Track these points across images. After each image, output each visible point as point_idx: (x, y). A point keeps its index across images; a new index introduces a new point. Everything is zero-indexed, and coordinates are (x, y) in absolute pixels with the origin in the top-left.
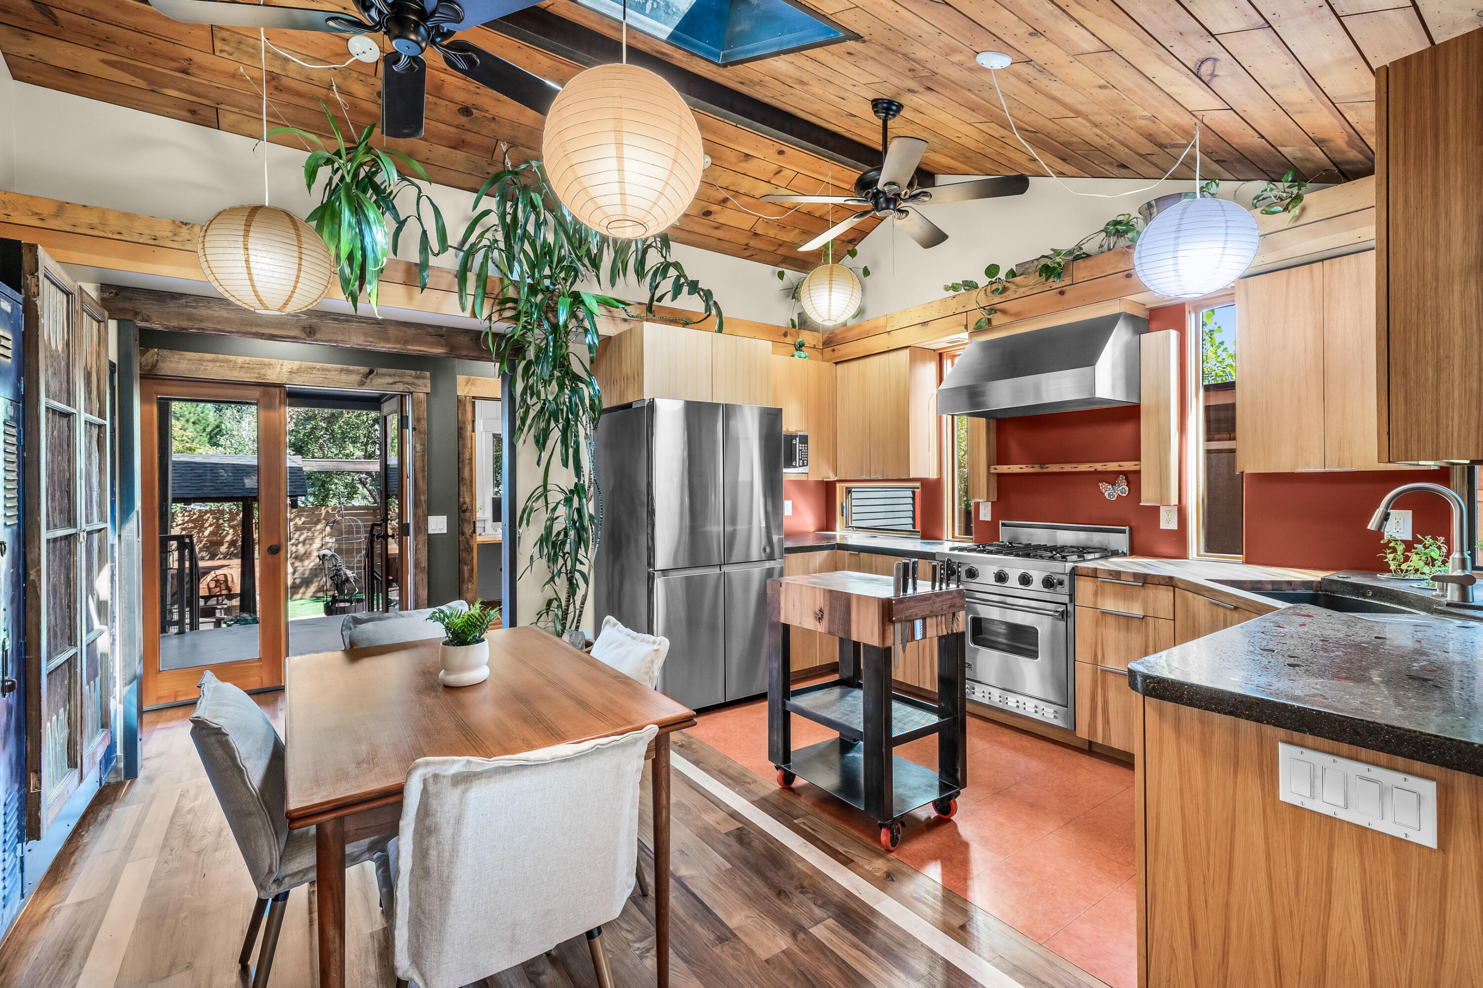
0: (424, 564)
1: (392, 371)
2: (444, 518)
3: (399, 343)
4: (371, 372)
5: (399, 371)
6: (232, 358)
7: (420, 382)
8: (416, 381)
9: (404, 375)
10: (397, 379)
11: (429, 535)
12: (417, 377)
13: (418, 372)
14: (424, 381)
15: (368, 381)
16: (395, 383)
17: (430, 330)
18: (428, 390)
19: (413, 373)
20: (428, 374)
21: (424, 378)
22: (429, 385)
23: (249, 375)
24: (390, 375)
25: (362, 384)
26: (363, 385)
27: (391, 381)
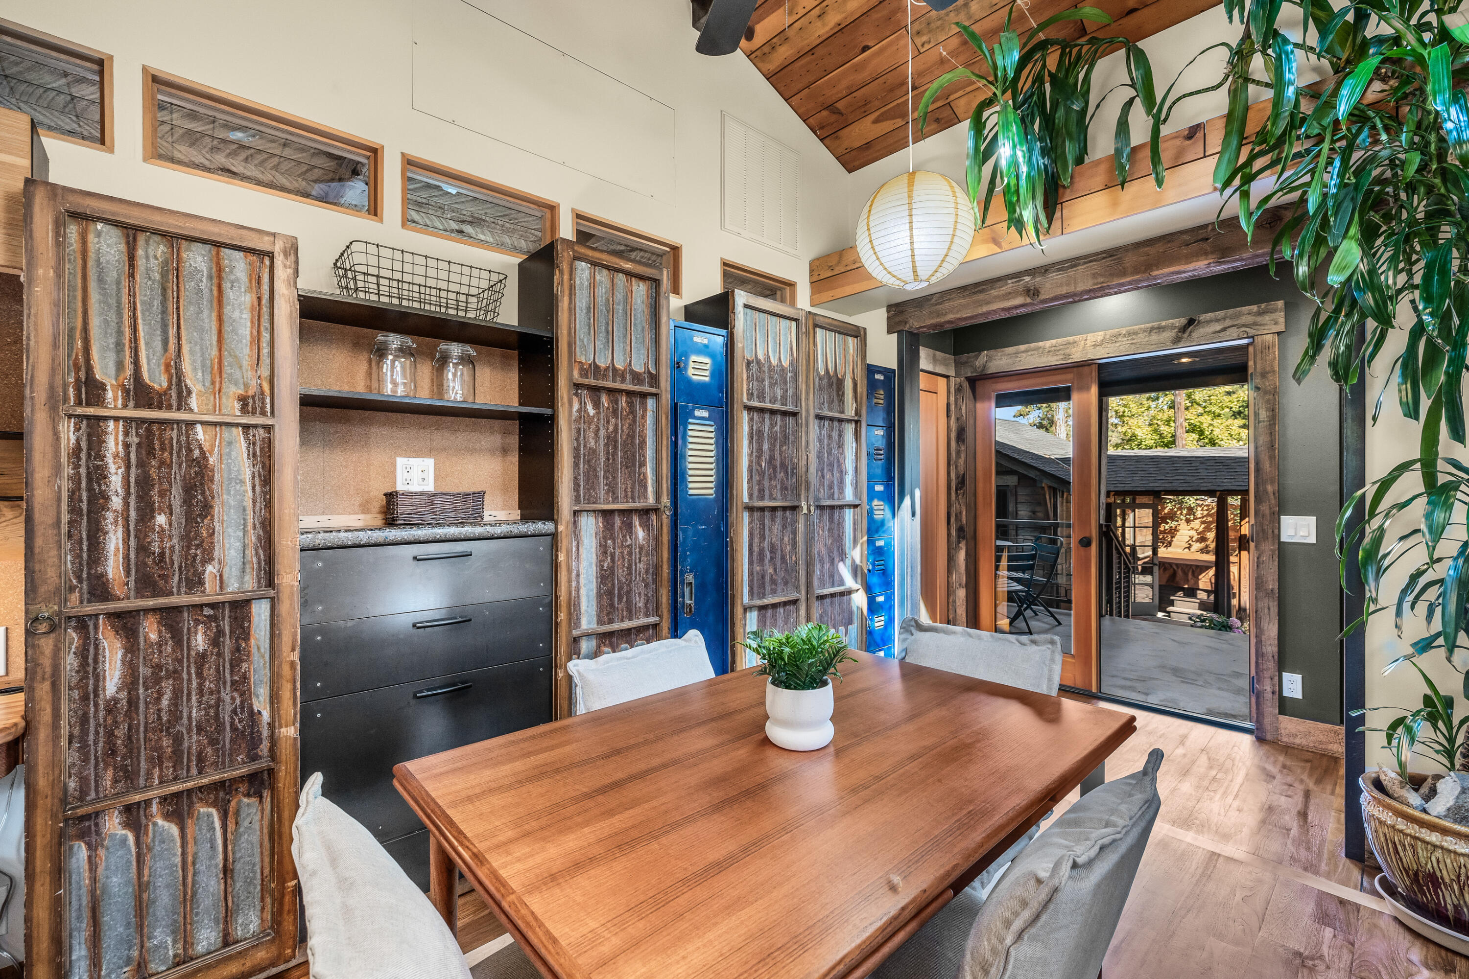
0: (1272, 584)
1: (1220, 314)
2: (1312, 520)
3: (1138, 273)
4: (1191, 322)
5: (1231, 311)
6: (1041, 344)
7: (1267, 318)
8: (1259, 319)
9: (1238, 316)
10: (1228, 323)
11: (1281, 544)
12: (1260, 313)
13: (1263, 306)
14: (1273, 316)
15: (1185, 335)
16: (1224, 329)
17: (1185, 237)
18: (1281, 327)
19: (1254, 308)
20: (1280, 304)
21: (1274, 311)
22: (1282, 320)
23: (1055, 358)
24: (1217, 320)
25: (1177, 340)
26: (1179, 341)
27: (1218, 327)
